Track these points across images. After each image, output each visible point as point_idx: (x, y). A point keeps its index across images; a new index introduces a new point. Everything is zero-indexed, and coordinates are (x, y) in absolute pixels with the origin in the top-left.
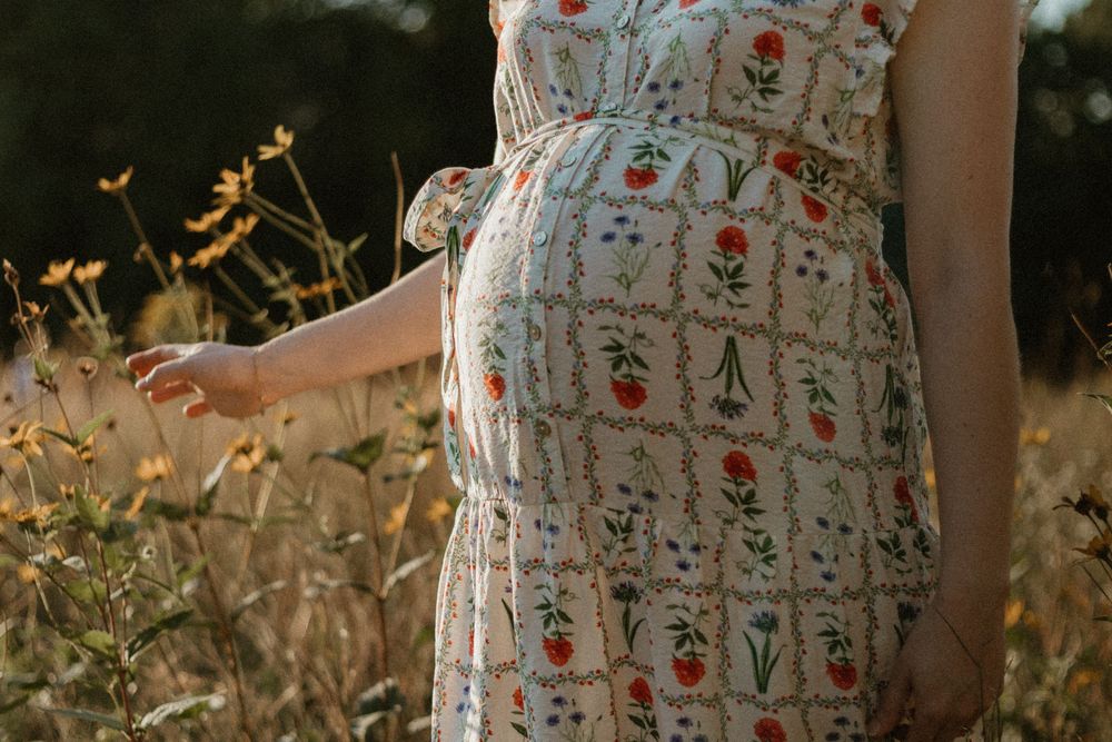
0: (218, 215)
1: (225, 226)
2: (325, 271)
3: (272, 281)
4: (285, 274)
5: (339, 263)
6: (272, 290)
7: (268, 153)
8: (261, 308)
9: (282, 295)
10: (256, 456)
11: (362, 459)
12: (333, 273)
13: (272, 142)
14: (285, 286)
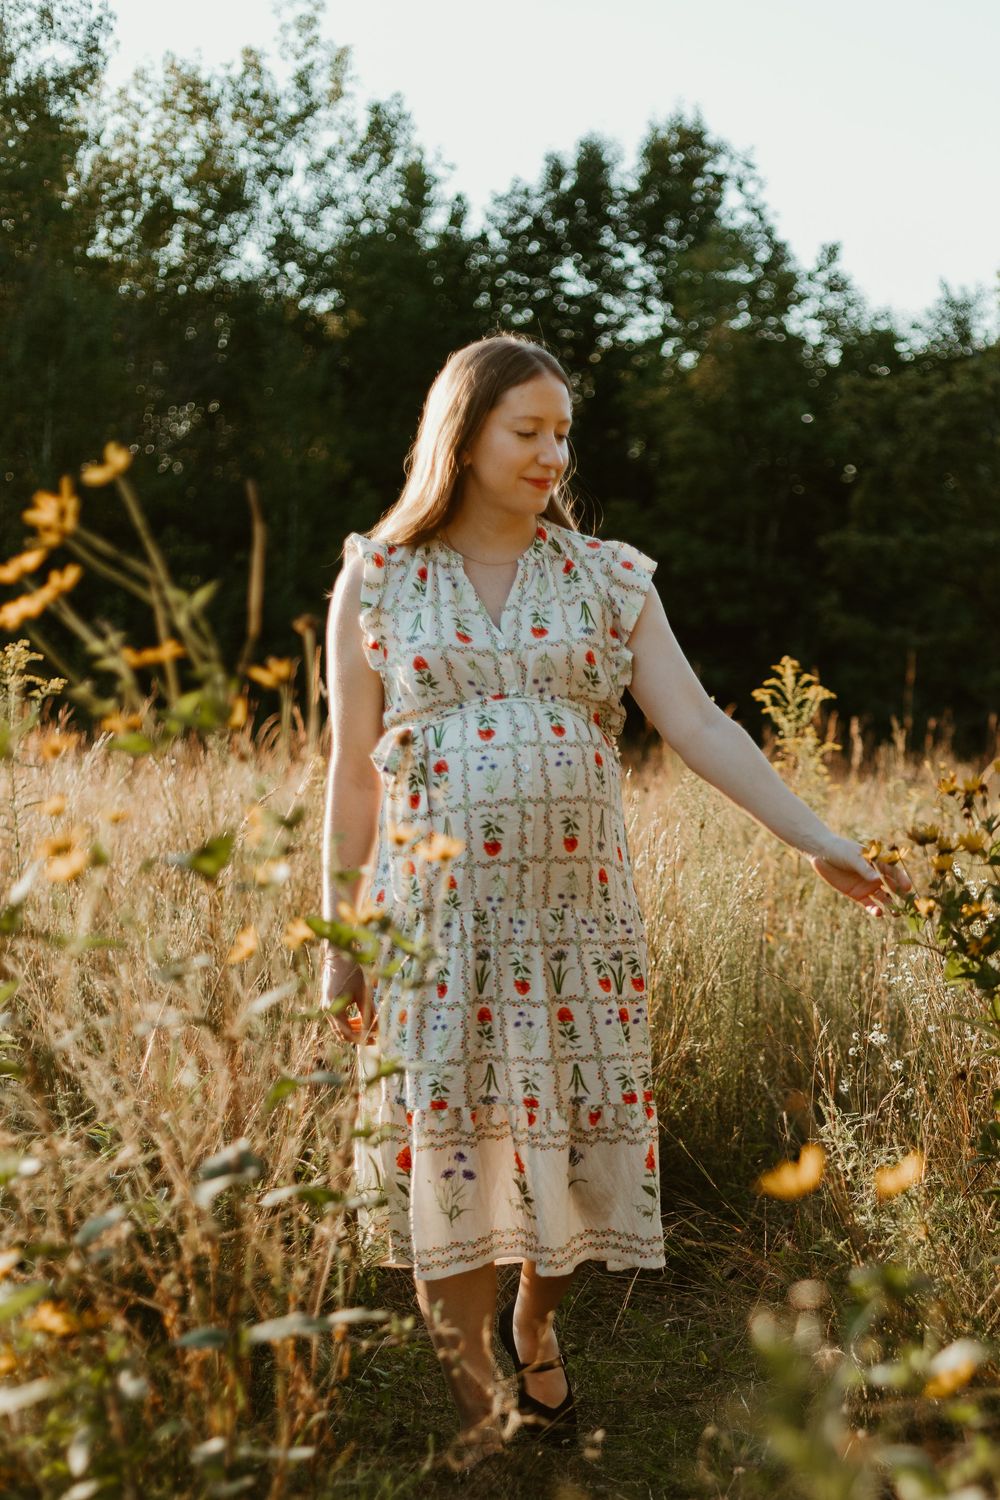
0: (30, 560)
1: (40, 576)
2: (162, 631)
3: (96, 646)
4: (115, 638)
5: (182, 621)
6: (97, 657)
7: (94, 475)
8: (82, 680)
9: (109, 663)
10: (77, 859)
11: (208, 865)
12: (175, 634)
13: (101, 461)
14: (113, 652)
